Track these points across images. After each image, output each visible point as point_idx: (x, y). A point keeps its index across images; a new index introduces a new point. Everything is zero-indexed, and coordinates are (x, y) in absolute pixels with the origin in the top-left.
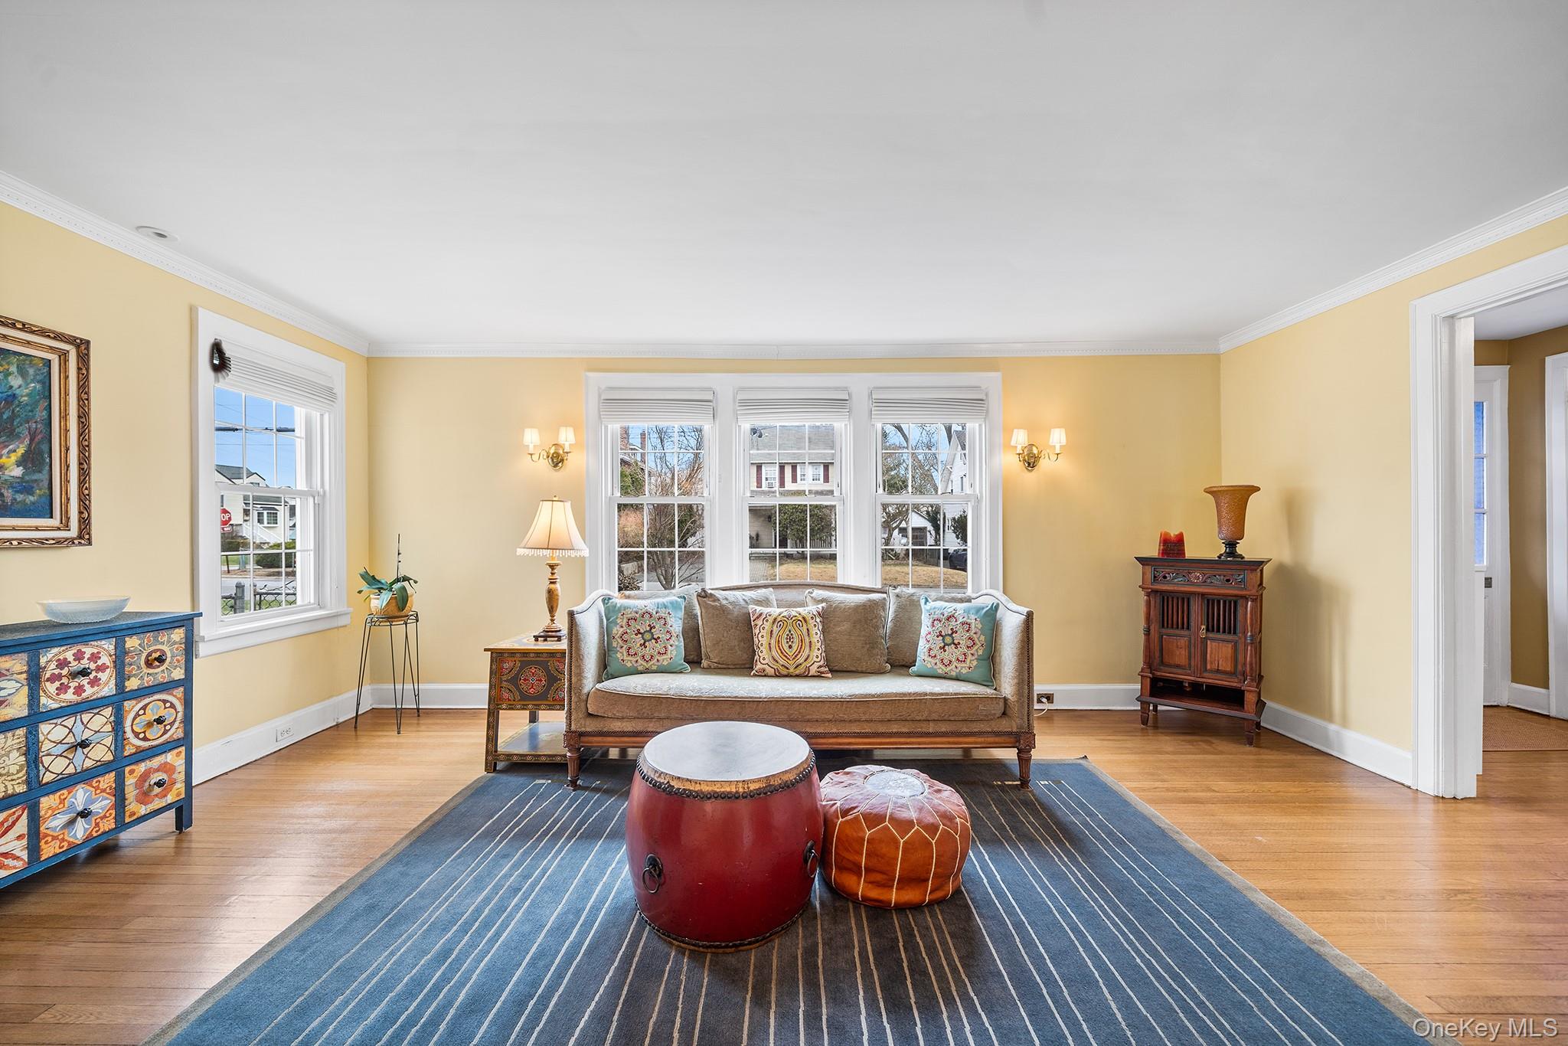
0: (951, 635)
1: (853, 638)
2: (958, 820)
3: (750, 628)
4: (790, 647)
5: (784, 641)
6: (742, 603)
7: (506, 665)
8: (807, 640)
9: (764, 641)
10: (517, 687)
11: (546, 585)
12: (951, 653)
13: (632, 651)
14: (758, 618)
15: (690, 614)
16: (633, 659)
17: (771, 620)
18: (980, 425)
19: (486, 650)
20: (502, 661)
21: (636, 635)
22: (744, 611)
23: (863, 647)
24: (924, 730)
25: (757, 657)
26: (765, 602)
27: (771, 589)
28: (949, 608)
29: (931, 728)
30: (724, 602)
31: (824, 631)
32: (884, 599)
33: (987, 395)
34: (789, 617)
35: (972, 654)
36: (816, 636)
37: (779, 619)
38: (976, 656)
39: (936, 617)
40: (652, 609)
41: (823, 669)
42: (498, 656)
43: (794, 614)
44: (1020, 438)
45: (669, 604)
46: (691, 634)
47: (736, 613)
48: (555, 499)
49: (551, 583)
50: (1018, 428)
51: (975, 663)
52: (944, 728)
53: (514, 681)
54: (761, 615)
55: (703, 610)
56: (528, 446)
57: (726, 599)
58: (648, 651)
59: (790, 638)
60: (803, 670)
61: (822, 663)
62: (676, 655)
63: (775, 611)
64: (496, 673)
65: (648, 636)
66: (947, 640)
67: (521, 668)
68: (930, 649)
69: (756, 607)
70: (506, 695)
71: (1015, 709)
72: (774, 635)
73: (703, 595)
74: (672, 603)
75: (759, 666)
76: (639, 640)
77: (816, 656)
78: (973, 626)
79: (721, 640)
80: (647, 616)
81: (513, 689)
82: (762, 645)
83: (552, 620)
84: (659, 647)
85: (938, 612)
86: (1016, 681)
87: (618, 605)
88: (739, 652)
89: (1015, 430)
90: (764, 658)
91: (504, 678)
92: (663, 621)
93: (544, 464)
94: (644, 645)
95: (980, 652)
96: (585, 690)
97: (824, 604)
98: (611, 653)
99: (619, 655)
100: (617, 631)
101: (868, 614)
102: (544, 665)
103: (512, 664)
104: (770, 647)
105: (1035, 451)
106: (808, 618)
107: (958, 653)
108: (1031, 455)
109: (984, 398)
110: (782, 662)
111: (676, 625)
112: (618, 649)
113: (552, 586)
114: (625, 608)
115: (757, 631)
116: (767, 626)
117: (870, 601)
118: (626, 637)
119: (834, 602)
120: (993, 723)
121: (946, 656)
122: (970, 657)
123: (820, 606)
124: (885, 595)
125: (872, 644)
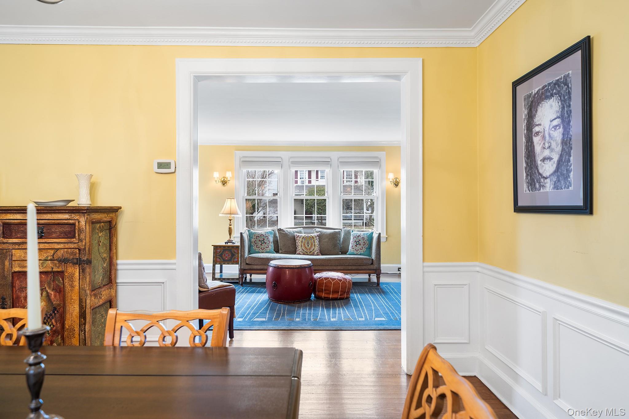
0: (358, 242)
1: (329, 243)
2: (348, 280)
3: (295, 240)
4: (308, 246)
5: (306, 244)
6: (292, 232)
7: (218, 251)
8: (314, 244)
9: (300, 244)
10: (222, 257)
11: (228, 226)
12: (359, 247)
13: (258, 247)
14: (298, 237)
15: (275, 236)
16: (258, 249)
17: (302, 237)
18: (378, 171)
19: (212, 245)
20: (217, 249)
21: (259, 241)
22: (293, 235)
23: (332, 246)
24: (348, 269)
25: (297, 249)
26: (300, 232)
27: (302, 228)
28: (359, 233)
29: (350, 268)
30: (287, 232)
31: (319, 241)
32: (340, 231)
33: (380, 160)
34: (308, 237)
35: (365, 247)
36: (317, 243)
37: (304, 237)
38: (366, 248)
39: (354, 236)
40: (264, 233)
41: (318, 253)
42: (216, 248)
43: (309, 236)
44: (391, 176)
45: (269, 233)
46: (276, 242)
47: (290, 236)
48: (231, 198)
49: (230, 225)
50: (390, 172)
51: (365, 250)
52: (354, 268)
53: (221, 255)
54: (299, 236)
55: (280, 235)
56: (215, 178)
57: (287, 231)
58: (263, 247)
59: (308, 243)
60: (312, 253)
61: (318, 251)
62: (271, 248)
63: (303, 235)
64: (215, 253)
65: (263, 242)
66: (357, 243)
67: (223, 252)
68: (352, 246)
69: (297, 234)
70: (218, 260)
71: (375, 262)
72: (303, 242)
73: (280, 230)
74: (270, 232)
75: (298, 252)
76: (260, 243)
77: (317, 249)
78: (365, 239)
79: (286, 244)
80: (262, 236)
81: (221, 258)
82: (299, 245)
83: (230, 238)
84: (266, 245)
85: (355, 235)
86: (375, 254)
87: (253, 232)
88: (291, 248)
89: (389, 173)
90: (299, 249)
91: (218, 254)
92: (267, 238)
93: (220, 184)
94: (261, 245)
95: (367, 247)
96: (246, 257)
97: (319, 233)
98: (251, 247)
99: (254, 248)
100: (253, 240)
101: (334, 236)
102: (230, 251)
103: (220, 250)
104: (302, 246)
105: (398, 180)
106: (314, 237)
107: (360, 247)
108: (396, 181)
109: (379, 161)
110: (305, 250)
111: (271, 239)
112: (254, 246)
113: (230, 226)
114: (255, 233)
115: (297, 241)
116: (301, 239)
117: (335, 232)
118: (256, 242)
119: (323, 232)
120: (368, 266)
121: (357, 248)
122: (364, 248)
123: (318, 233)
124: (340, 230)
125: (335, 245)
